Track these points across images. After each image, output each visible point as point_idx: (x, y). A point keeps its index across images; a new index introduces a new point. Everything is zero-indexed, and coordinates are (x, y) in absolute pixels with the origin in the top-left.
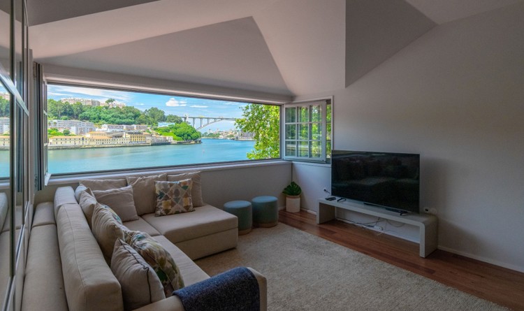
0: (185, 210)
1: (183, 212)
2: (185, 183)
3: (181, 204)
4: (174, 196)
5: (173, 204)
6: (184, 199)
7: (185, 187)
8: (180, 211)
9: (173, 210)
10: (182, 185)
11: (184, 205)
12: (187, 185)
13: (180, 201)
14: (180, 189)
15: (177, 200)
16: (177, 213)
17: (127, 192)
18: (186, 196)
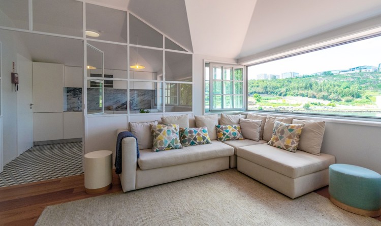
0: (285, 148)
1: (284, 149)
2: (293, 127)
3: (283, 141)
4: (279, 134)
5: (277, 140)
6: (287, 139)
7: (291, 130)
8: (281, 147)
9: (276, 143)
10: (289, 128)
11: (285, 144)
12: (294, 129)
13: (283, 139)
14: (286, 130)
15: (281, 137)
16: (279, 147)
17: (257, 123)
18: (290, 137)
